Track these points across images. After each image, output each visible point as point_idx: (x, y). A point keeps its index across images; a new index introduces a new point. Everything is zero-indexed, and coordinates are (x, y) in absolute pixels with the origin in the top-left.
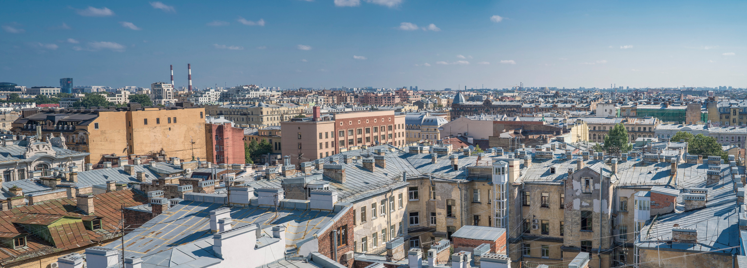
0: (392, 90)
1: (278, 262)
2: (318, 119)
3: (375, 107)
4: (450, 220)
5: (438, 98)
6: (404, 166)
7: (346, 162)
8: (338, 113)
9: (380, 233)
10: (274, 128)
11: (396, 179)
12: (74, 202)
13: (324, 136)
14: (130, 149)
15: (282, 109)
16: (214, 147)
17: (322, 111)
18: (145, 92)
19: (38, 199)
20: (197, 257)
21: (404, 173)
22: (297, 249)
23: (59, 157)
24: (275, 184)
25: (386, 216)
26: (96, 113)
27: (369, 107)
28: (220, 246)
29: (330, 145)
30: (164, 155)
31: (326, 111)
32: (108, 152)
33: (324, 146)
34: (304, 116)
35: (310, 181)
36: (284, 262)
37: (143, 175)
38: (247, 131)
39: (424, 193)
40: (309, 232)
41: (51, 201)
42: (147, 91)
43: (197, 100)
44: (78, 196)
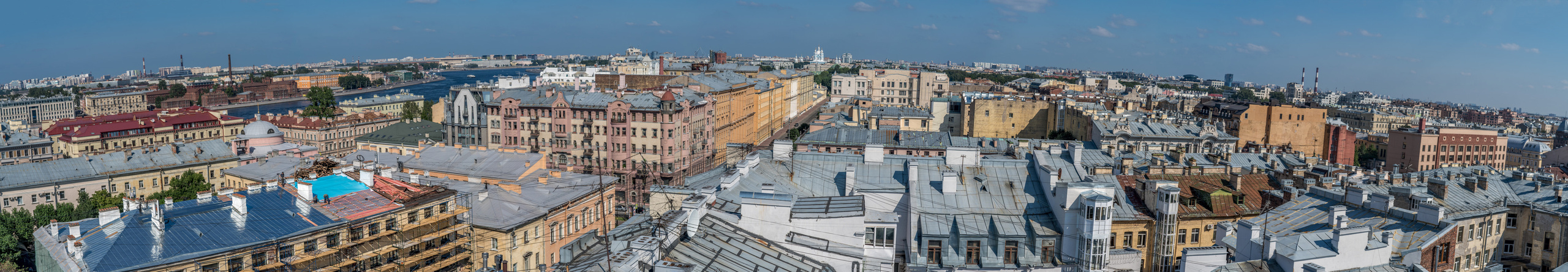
0: (1496, 108)
1: (1383, 266)
2: (1424, 132)
3: (1478, 126)
4: (1547, 253)
5: (1542, 123)
6: (1505, 191)
7: (1449, 179)
8: (1442, 127)
9: (1473, 255)
10: (1382, 135)
11: (1497, 203)
12: (1228, 178)
13: (1427, 148)
14: (1267, 139)
15: (1391, 117)
16: (1330, 146)
17: (1427, 124)
18: (1281, 90)
19: (1206, 171)
20: (1318, 247)
21: (1506, 198)
22: (1401, 258)
23: (1220, 138)
24: (1383, 190)
25: (1482, 240)
26: (1247, 105)
27: (1472, 124)
28: (1337, 241)
29: (1431, 159)
30: (1290, 148)
31: (1431, 124)
32: (1251, 140)
33: (1425, 159)
34: (1409, 127)
35: (1415, 192)
36: (1388, 267)
37: (1276, 164)
38: (1359, 135)
39: (1523, 221)
40: (1413, 243)
41: (1214, 174)
42: (1283, 89)
43: (1320, 101)
44: (1231, 173)
